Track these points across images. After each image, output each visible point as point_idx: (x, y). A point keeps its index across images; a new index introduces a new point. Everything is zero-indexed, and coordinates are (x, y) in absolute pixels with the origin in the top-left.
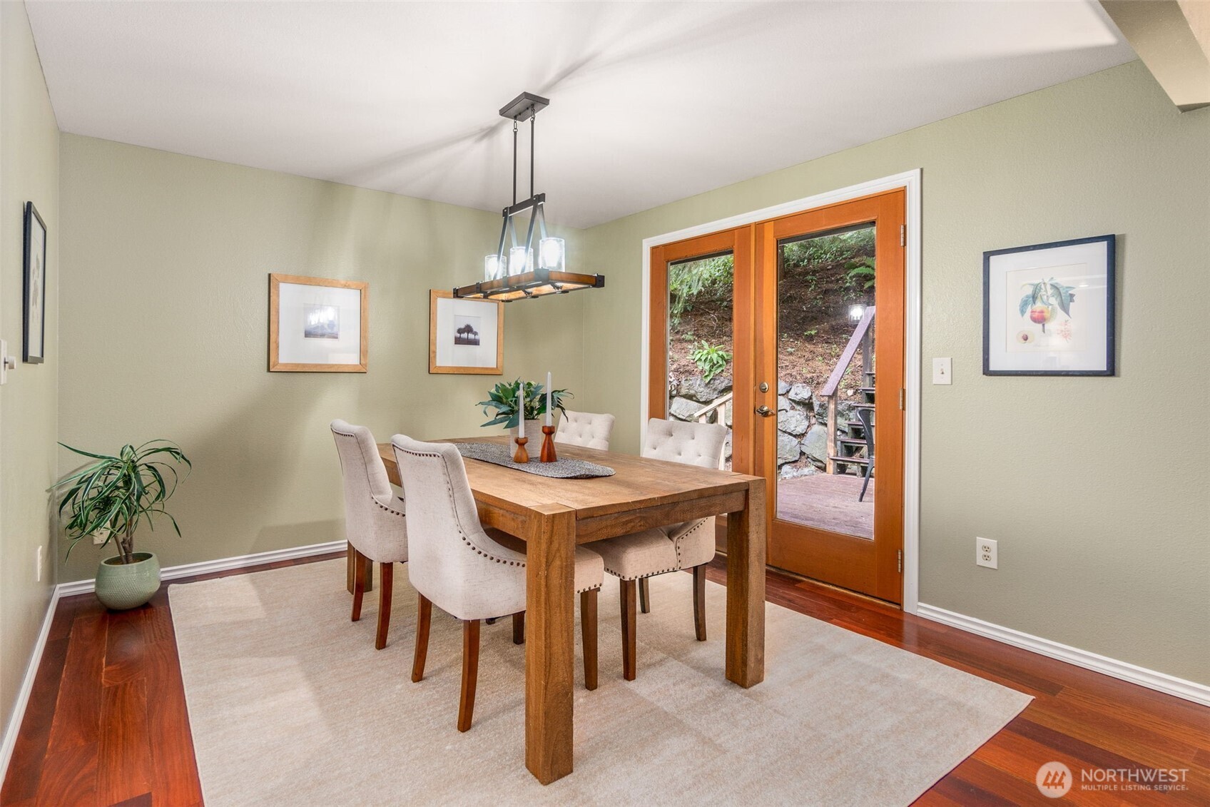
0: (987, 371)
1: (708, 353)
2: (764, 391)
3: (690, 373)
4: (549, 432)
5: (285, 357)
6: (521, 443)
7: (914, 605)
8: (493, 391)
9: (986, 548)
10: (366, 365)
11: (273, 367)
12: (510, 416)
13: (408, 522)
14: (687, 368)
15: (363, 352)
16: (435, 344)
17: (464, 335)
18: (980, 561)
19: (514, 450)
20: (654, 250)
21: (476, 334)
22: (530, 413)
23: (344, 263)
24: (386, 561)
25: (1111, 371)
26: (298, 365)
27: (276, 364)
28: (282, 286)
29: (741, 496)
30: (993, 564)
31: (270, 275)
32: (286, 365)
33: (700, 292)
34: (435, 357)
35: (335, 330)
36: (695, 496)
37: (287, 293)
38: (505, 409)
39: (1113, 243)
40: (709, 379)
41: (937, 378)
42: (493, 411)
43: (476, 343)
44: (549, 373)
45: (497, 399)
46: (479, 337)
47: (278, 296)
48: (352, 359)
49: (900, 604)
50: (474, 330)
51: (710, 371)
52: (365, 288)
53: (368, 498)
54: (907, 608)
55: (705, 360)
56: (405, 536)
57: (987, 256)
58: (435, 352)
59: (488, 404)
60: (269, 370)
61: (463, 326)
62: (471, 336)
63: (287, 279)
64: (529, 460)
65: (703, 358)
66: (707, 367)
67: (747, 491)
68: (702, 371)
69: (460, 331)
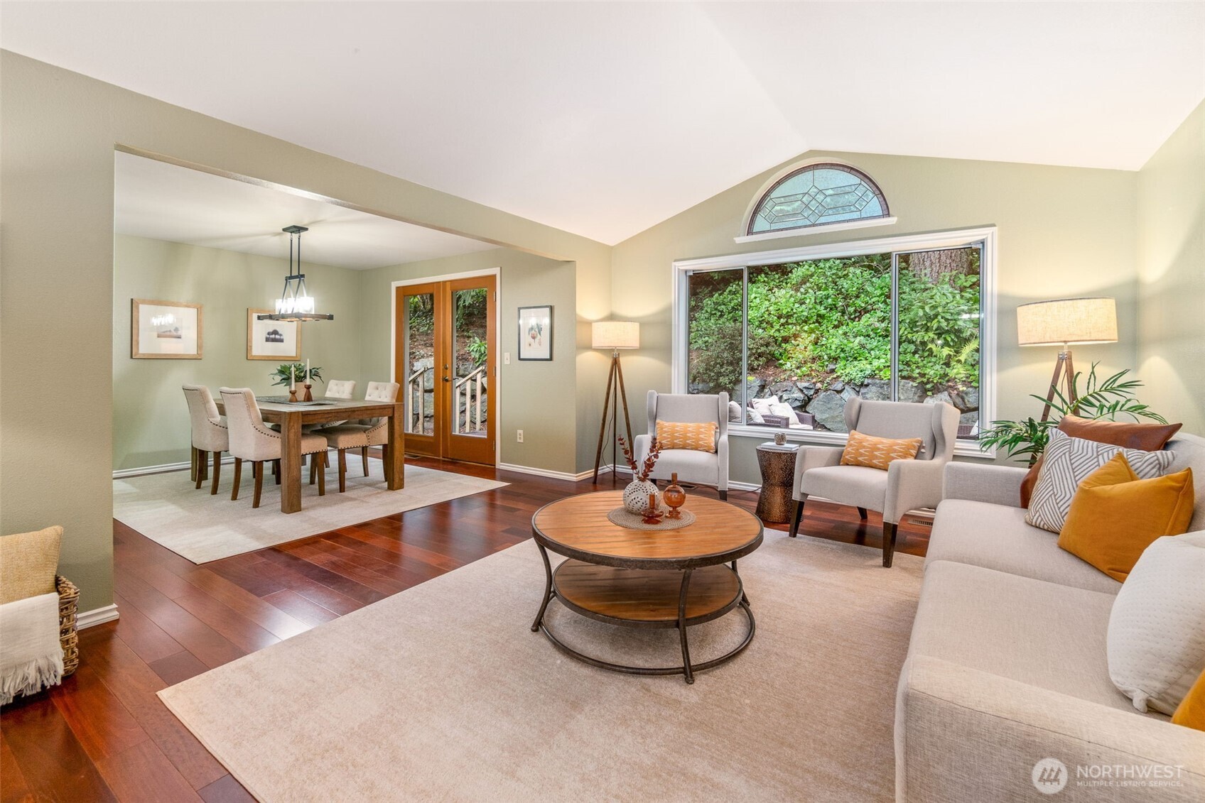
0: (520, 359)
1: (480, 346)
2: (447, 369)
3: (466, 360)
4: (308, 387)
5: (144, 348)
6: (293, 393)
7: (500, 465)
8: (279, 368)
9: (520, 434)
10: (201, 354)
11: (135, 355)
12: (287, 380)
13: (229, 432)
14: (464, 356)
15: (199, 347)
16: (251, 342)
17: (273, 336)
18: (519, 440)
19: (289, 395)
20: (398, 289)
21: (281, 335)
22: (299, 379)
23: (186, 291)
24: (218, 450)
25: (551, 359)
26: (152, 354)
27: (137, 354)
28: (141, 307)
29: (391, 410)
30: (522, 441)
31: (132, 300)
32: (144, 354)
33: (470, 303)
34: (251, 349)
35: (179, 333)
36: (364, 409)
37: (143, 309)
38: (284, 376)
39: (551, 308)
40: (478, 364)
41: (507, 362)
42: (278, 378)
43: (281, 341)
44: (308, 360)
45: (281, 372)
46: (284, 337)
47: (138, 312)
48: (193, 351)
49: (495, 466)
50: (280, 333)
51: (479, 358)
52: (201, 308)
53: (206, 420)
54: (497, 467)
55: (476, 351)
56: (228, 438)
57: (519, 309)
58: (251, 347)
59: (276, 374)
60: (132, 357)
61: (271, 331)
62: (277, 337)
63: (144, 302)
64: (297, 401)
65: (475, 350)
66: (477, 356)
67: (394, 408)
68: (474, 358)
69: (269, 334)
